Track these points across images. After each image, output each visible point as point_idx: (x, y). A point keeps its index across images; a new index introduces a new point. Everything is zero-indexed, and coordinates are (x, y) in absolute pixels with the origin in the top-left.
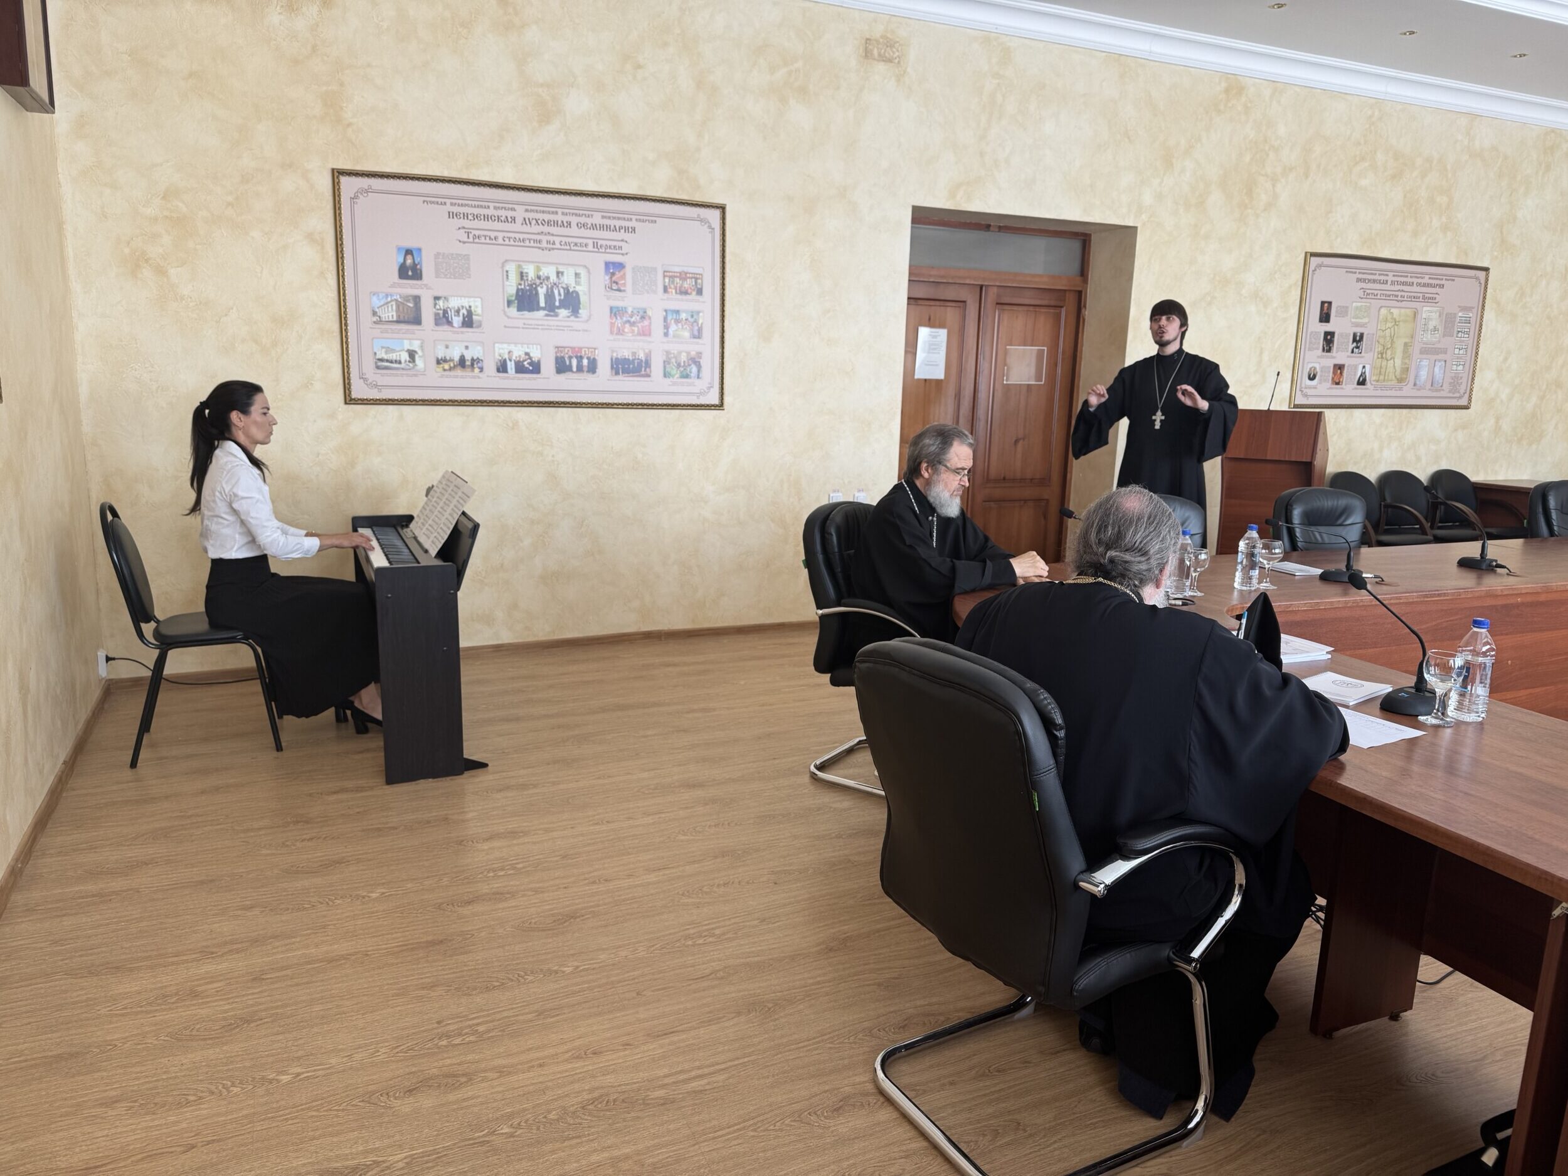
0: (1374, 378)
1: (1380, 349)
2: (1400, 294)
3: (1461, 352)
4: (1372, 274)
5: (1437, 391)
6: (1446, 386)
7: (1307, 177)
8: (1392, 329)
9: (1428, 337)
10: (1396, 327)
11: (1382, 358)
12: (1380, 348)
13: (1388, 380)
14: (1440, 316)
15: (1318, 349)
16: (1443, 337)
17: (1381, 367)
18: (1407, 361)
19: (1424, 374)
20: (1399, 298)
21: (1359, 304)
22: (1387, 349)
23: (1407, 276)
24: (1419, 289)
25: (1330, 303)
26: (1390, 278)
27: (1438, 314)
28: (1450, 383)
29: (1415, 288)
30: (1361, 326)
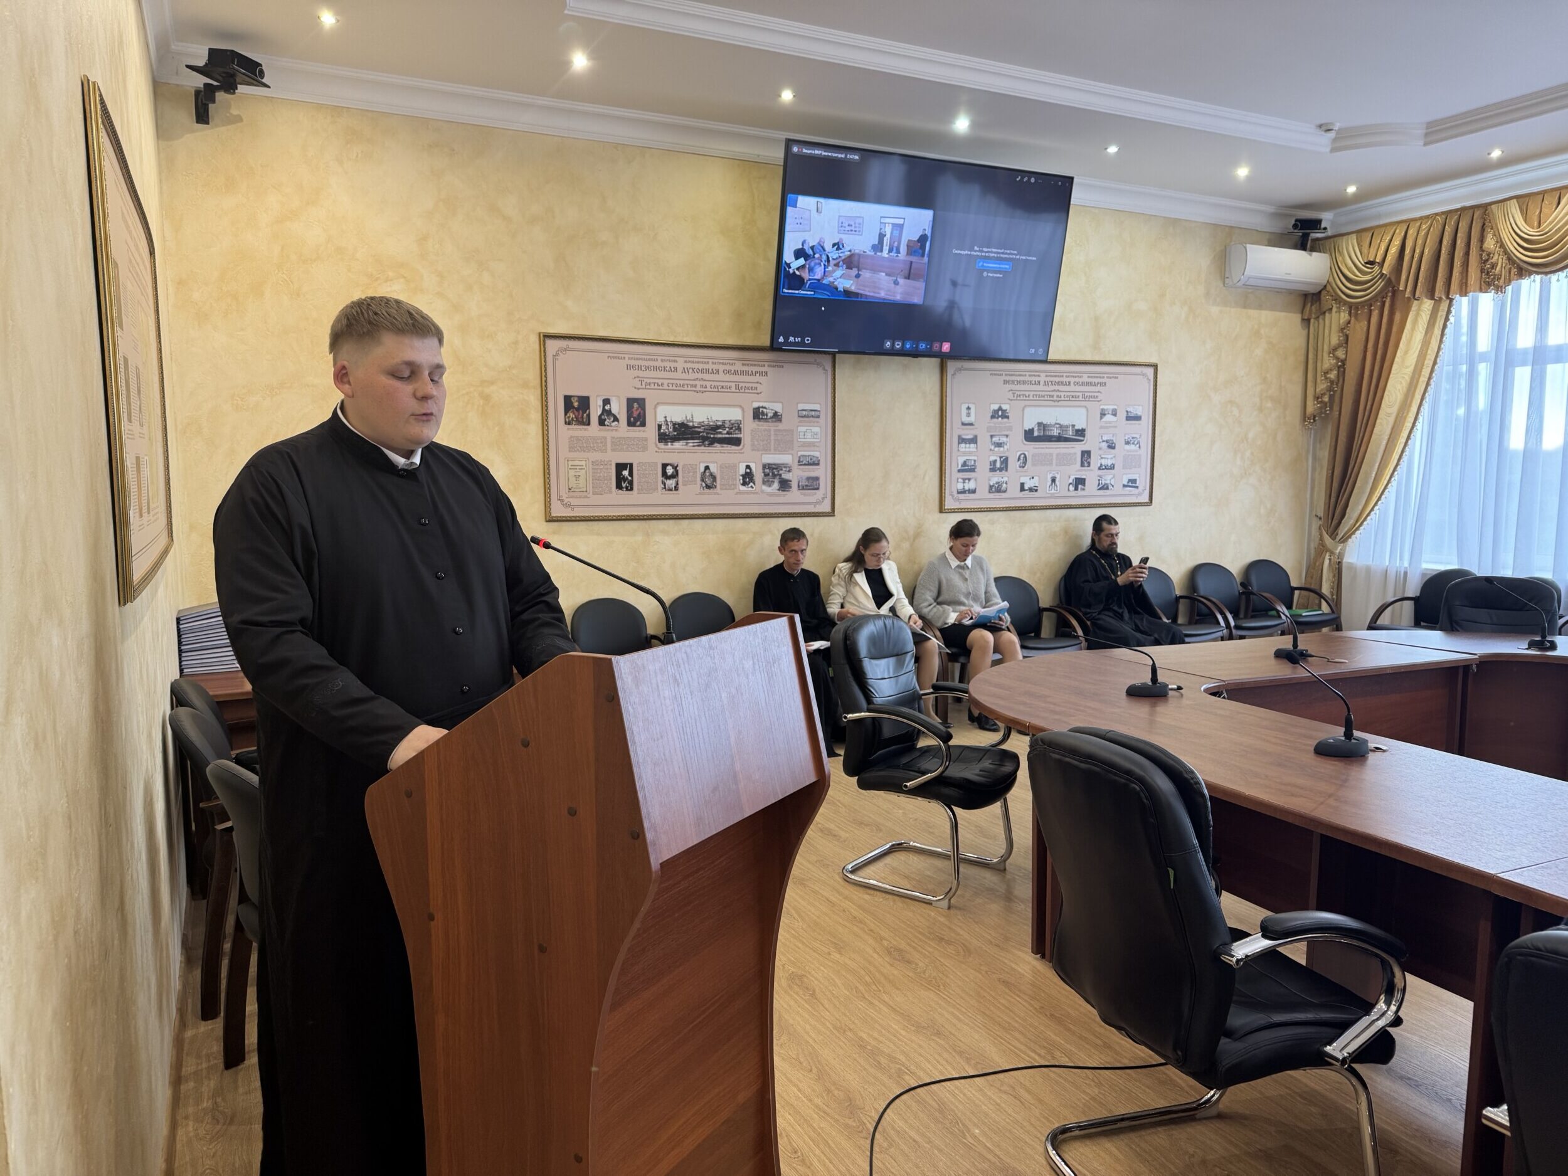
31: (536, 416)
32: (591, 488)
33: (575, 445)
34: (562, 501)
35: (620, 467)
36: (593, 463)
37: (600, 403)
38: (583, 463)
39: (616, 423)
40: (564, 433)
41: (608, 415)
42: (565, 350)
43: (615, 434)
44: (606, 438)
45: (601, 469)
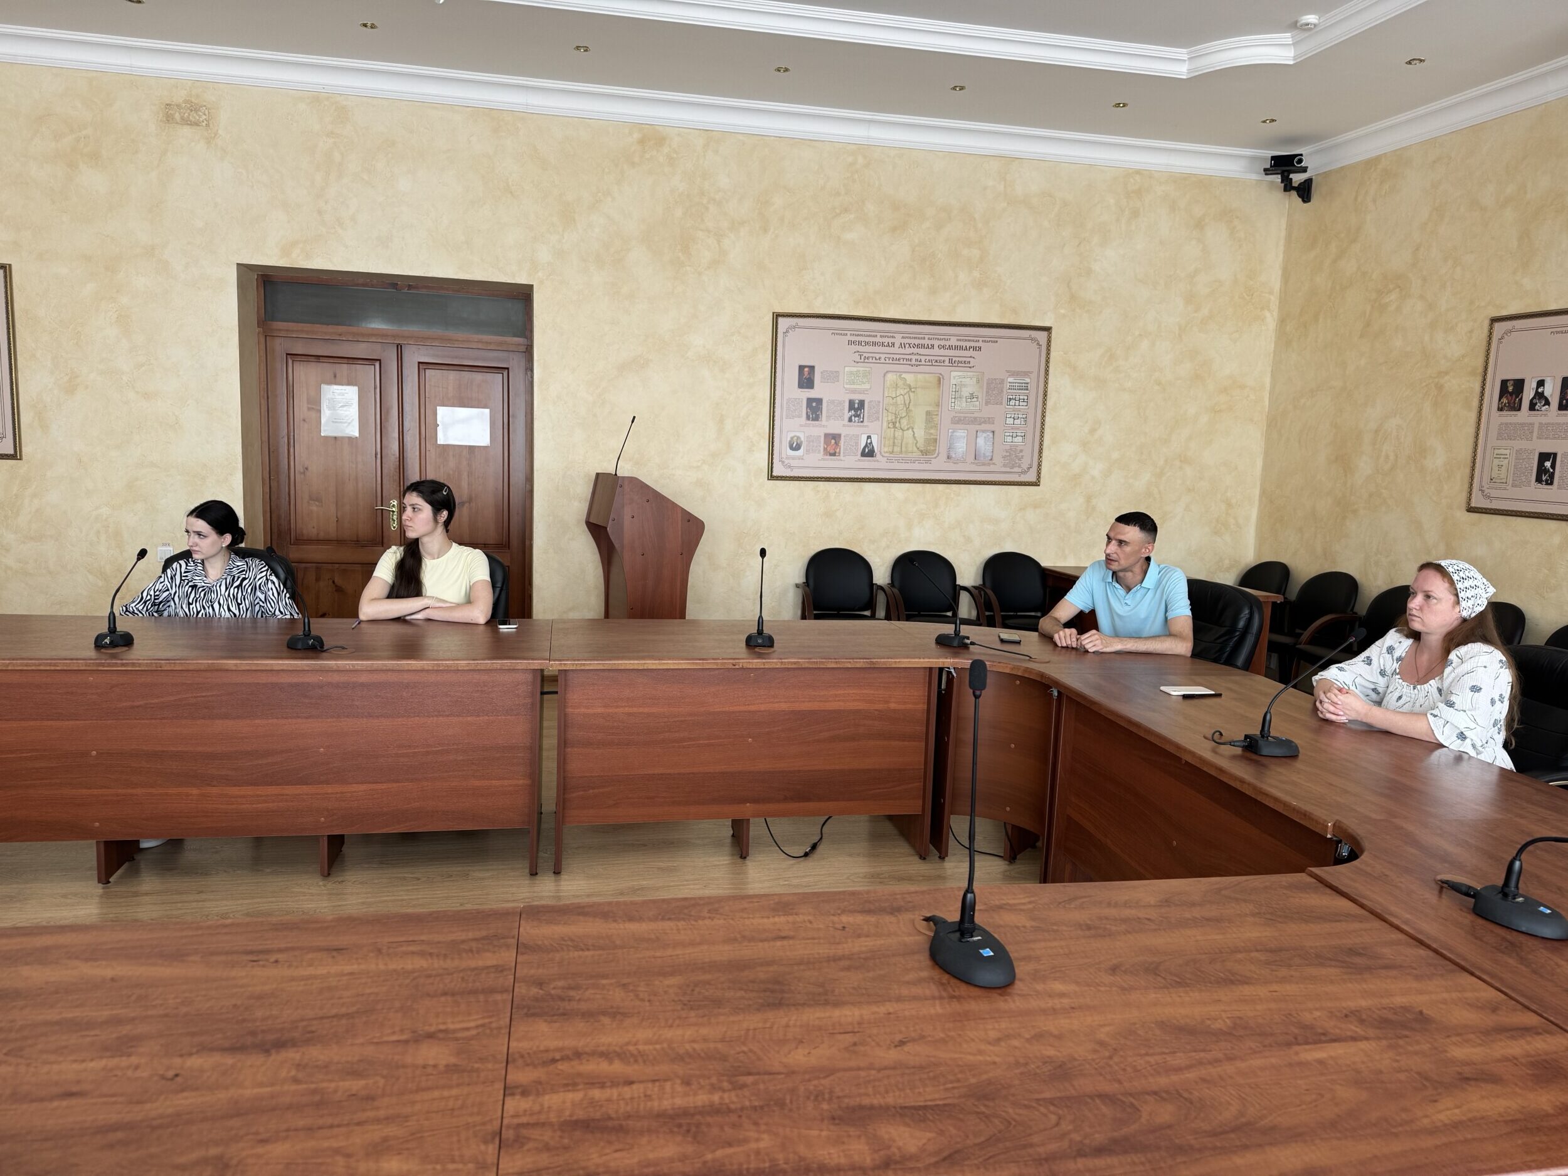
0: (886, 450)
1: (890, 419)
2: (914, 357)
3: (1017, 422)
4: (869, 336)
5: (984, 464)
6: (998, 459)
7: (765, 230)
8: (906, 397)
9: (962, 405)
10: (911, 394)
11: (895, 427)
12: (891, 417)
13: (906, 452)
14: (978, 382)
15: (800, 416)
16: (987, 403)
17: (894, 438)
18: (932, 431)
19: (961, 446)
20: (913, 362)
21: (855, 369)
22: (901, 418)
23: (924, 338)
24: (942, 352)
25: (812, 368)
26: (898, 340)
27: (975, 380)
28: (1004, 457)
29: (936, 351)
30: (860, 393)
31: (1475, 403)
32: (1511, 480)
33: (1506, 433)
34: (1483, 491)
35: (1544, 457)
36: (1519, 452)
37: (1534, 385)
38: (1507, 452)
39: (1547, 407)
40: (1496, 419)
41: (1539, 400)
42: (1511, 331)
43: (1544, 420)
44: (1532, 424)
45: (1524, 459)
